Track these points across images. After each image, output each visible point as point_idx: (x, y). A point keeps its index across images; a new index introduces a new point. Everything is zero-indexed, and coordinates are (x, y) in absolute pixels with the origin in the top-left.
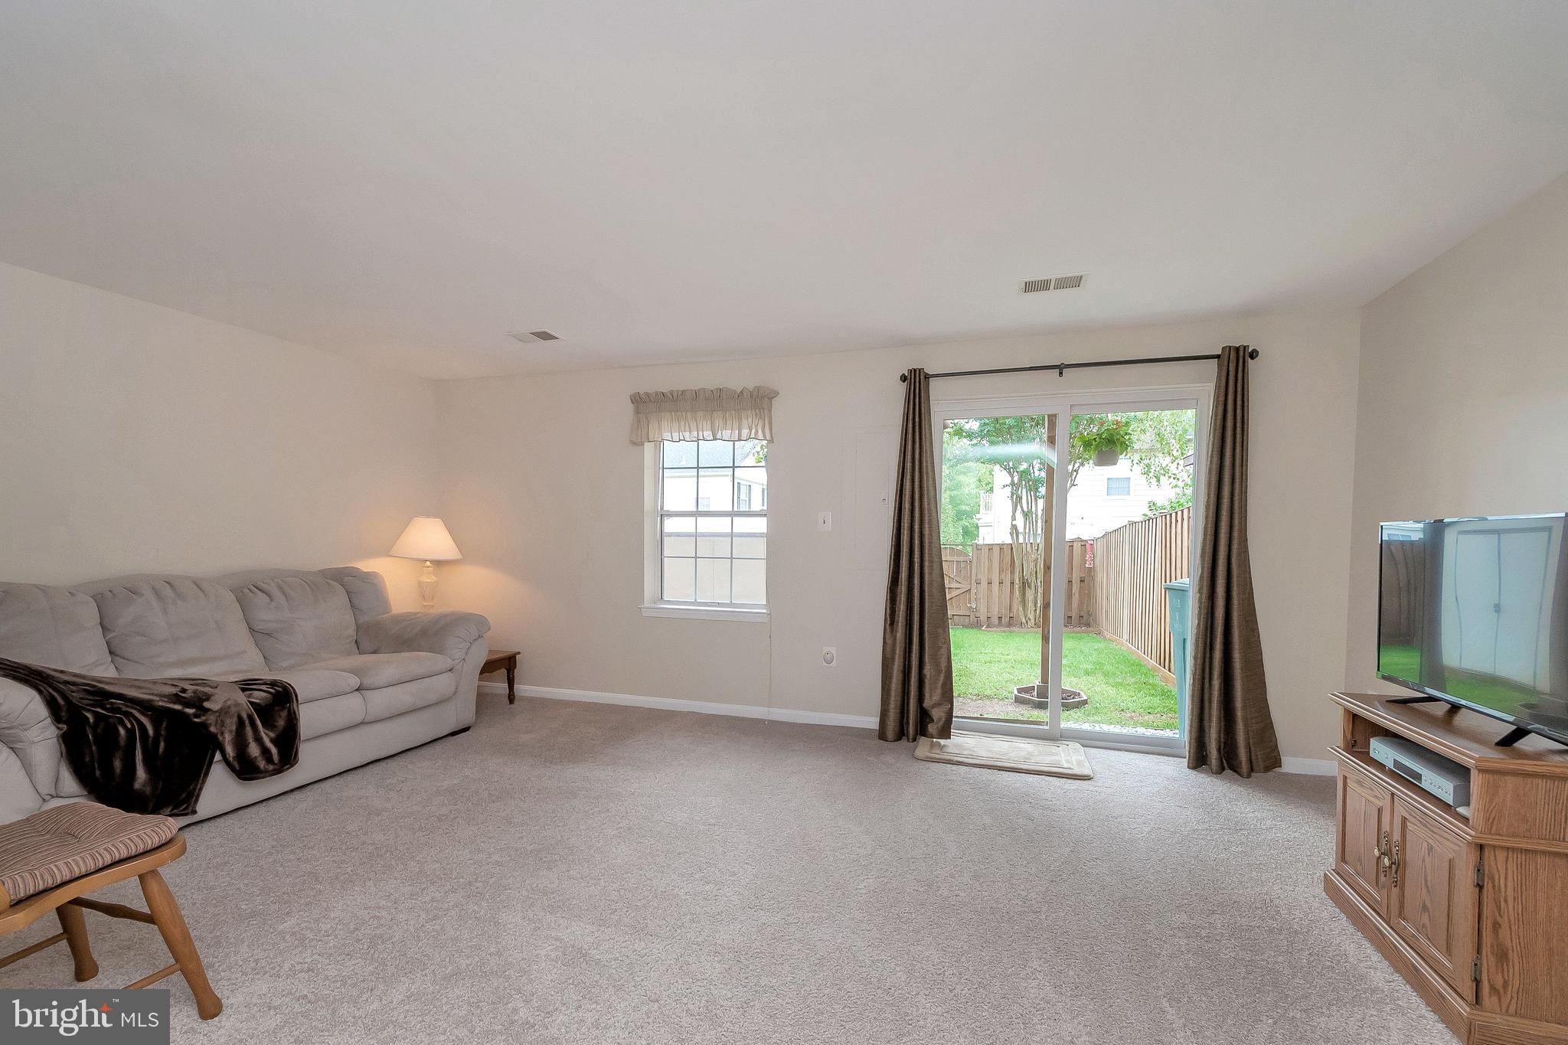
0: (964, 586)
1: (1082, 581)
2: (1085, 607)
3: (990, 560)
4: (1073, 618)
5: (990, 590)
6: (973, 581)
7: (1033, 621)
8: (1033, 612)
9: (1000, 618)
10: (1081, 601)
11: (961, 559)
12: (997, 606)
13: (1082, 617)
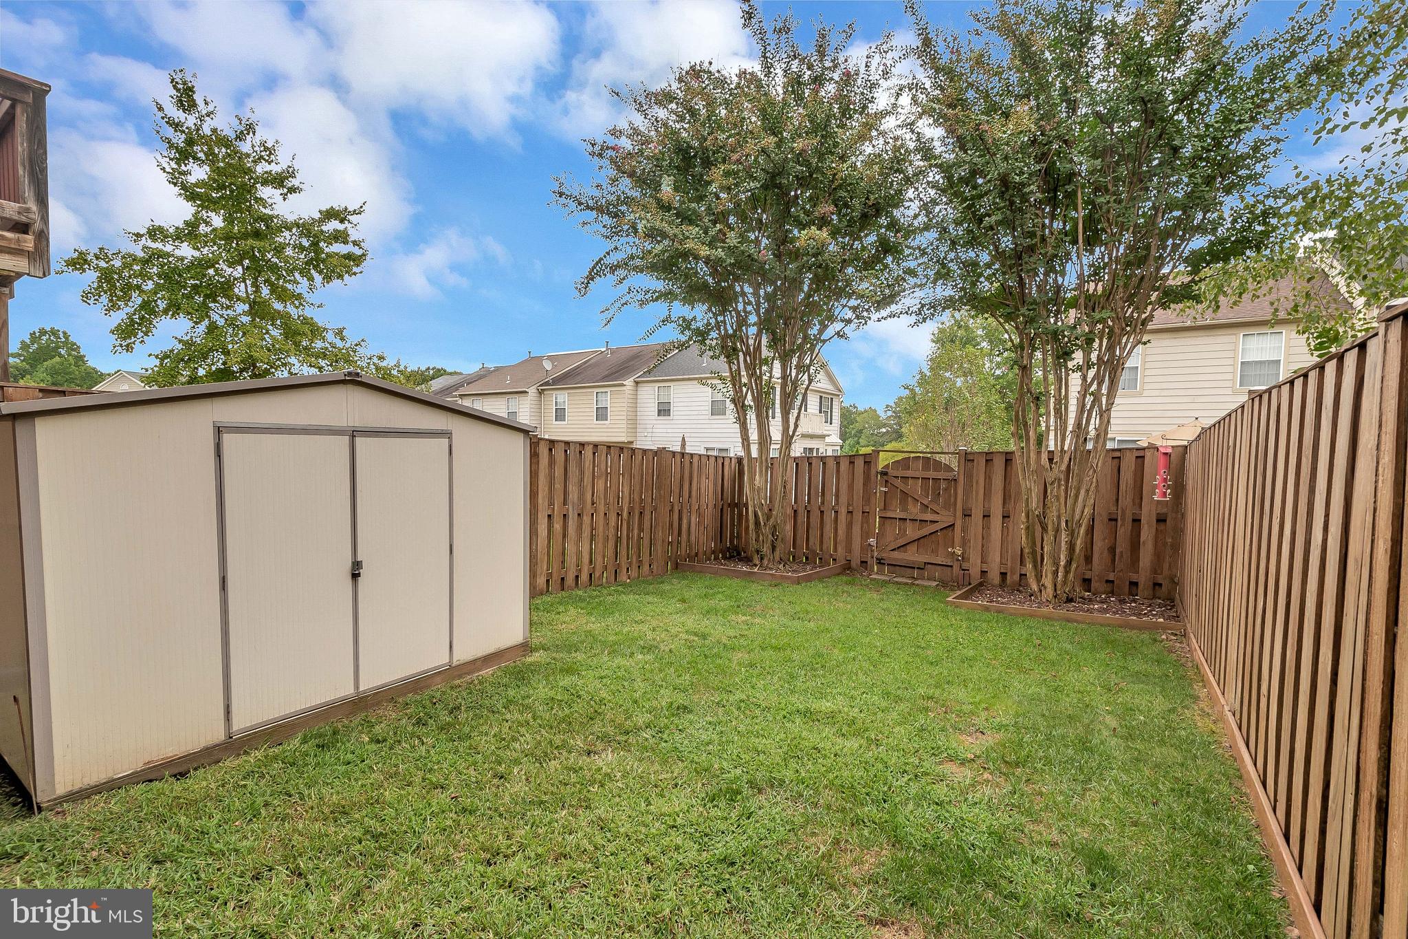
0: (944, 519)
1: (1161, 520)
2: (1166, 566)
3: (988, 478)
4: (1141, 587)
5: (986, 527)
6: (959, 513)
7: (1050, 589)
8: (1050, 576)
9: (1003, 575)
10: (1158, 556)
11: (941, 475)
12: (998, 554)
13: (1160, 585)
